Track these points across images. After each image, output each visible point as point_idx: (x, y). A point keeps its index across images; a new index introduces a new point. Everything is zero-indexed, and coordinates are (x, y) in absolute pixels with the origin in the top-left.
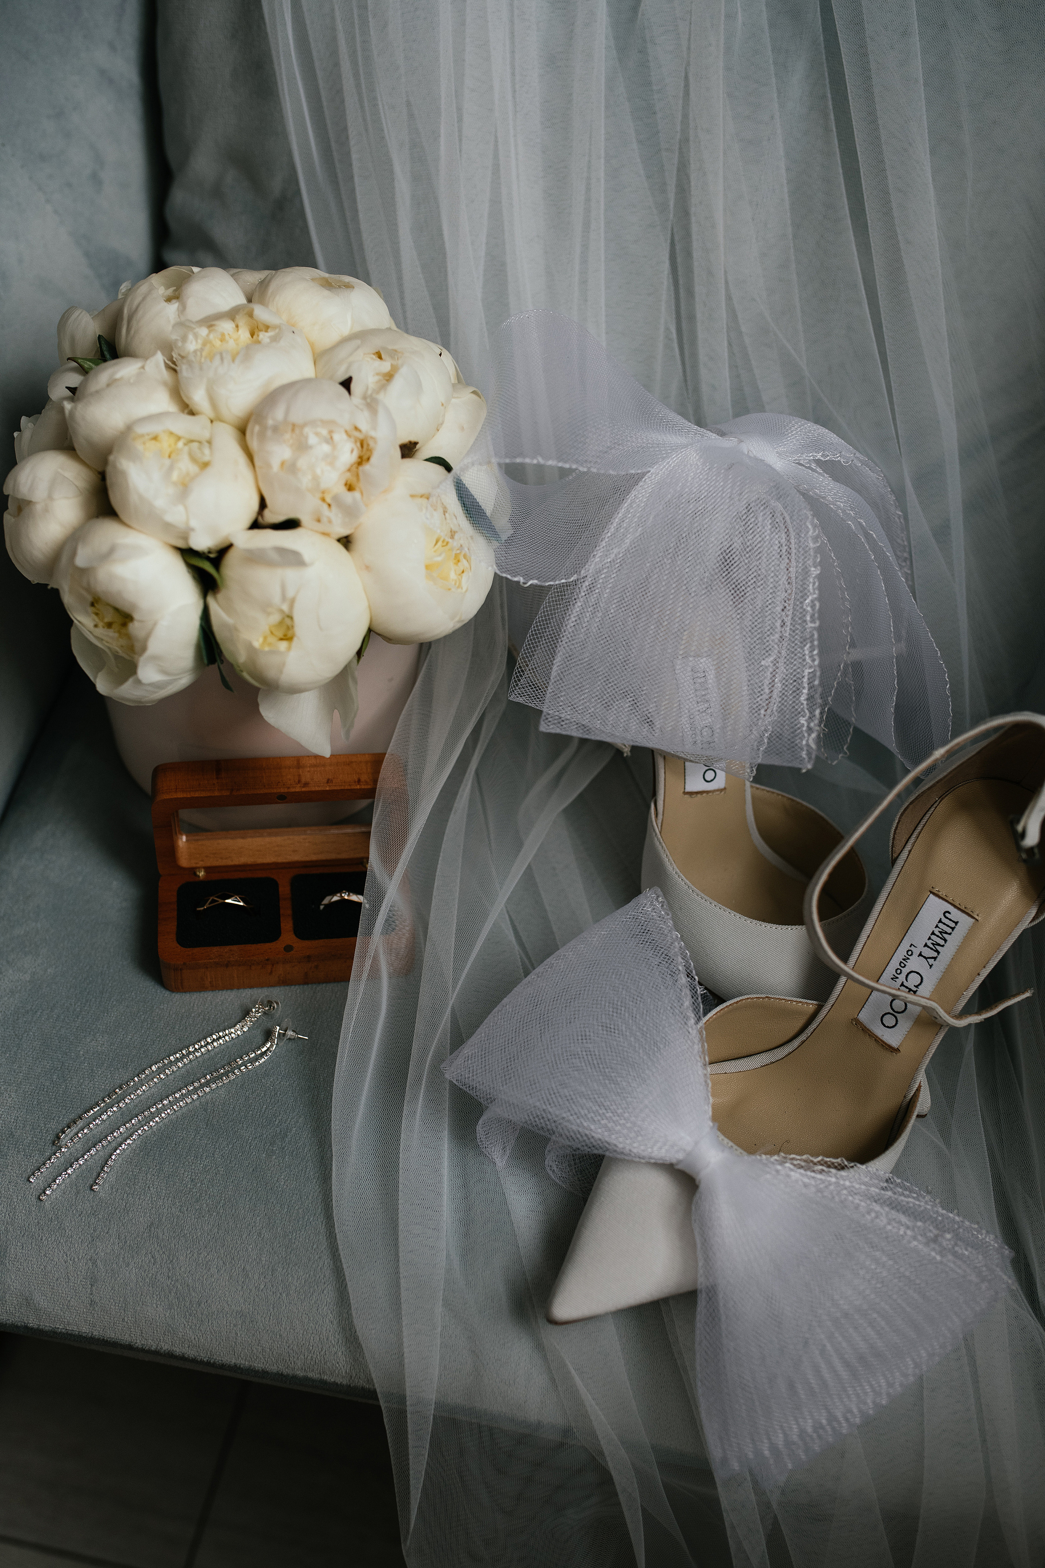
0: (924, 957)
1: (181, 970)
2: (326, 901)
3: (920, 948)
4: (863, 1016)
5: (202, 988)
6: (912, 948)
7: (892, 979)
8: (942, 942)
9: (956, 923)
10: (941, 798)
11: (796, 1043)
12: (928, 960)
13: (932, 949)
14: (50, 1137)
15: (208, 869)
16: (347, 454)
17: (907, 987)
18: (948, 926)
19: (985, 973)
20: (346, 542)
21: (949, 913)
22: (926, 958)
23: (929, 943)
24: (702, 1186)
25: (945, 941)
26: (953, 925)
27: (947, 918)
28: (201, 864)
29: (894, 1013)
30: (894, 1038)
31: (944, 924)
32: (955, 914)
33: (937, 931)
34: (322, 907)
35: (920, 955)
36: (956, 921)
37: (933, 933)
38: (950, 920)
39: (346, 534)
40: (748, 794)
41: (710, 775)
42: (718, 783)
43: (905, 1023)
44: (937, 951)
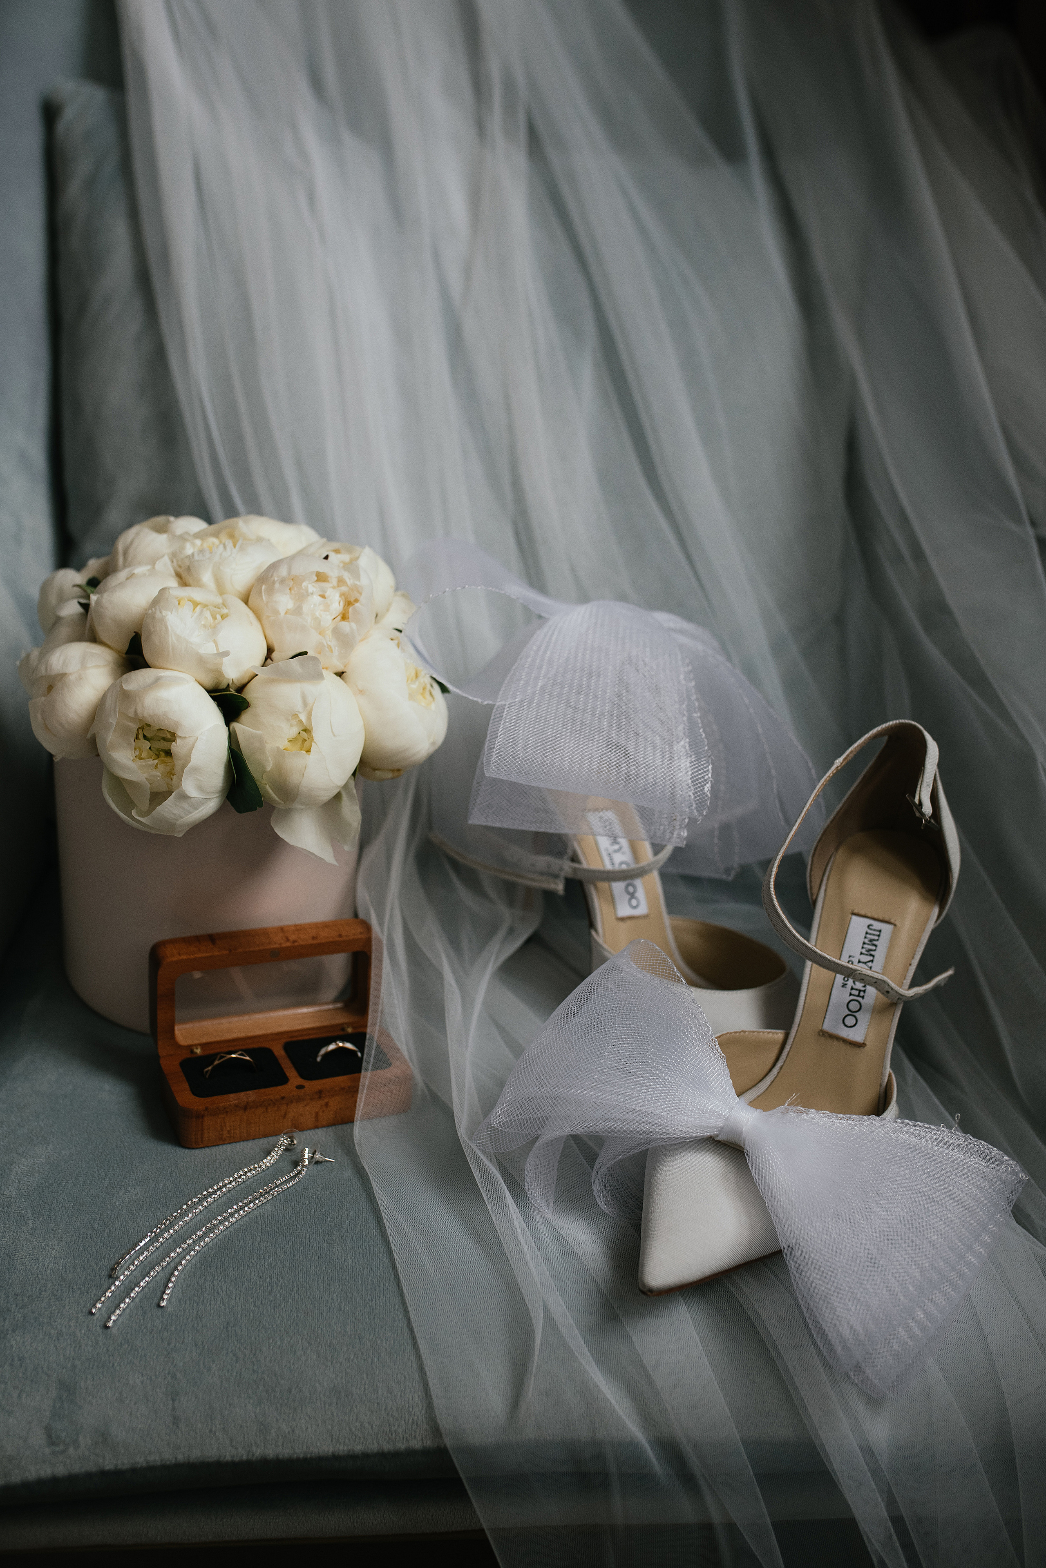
0: (863, 963)
1: (203, 1116)
2: (323, 1051)
3: (858, 957)
4: (827, 1027)
5: (220, 1141)
6: (851, 958)
7: (843, 986)
8: (874, 948)
9: (880, 931)
10: (837, 849)
11: (775, 1071)
12: (868, 964)
13: (867, 955)
14: (104, 1273)
15: (203, 1045)
16: (336, 605)
17: (856, 990)
18: (874, 935)
19: (915, 962)
20: (340, 674)
21: (873, 925)
22: (865, 963)
23: (864, 951)
25: (876, 946)
26: (878, 933)
27: (871, 929)
28: (196, 1042)
29: (852, 1013)
30: (856, 1035)
31: (870, 934)
32: (877, 925)
33: (867, 941)
34: (319, 1059)
35: (859, 962)
36: (879, 929)
37: (864, 943)
38: (874, 930)
39: (340, 668)
40: (667, 920)
41: (634, 902)
42: (642, 910)
43: (864, 1018)
44: (871, 955)
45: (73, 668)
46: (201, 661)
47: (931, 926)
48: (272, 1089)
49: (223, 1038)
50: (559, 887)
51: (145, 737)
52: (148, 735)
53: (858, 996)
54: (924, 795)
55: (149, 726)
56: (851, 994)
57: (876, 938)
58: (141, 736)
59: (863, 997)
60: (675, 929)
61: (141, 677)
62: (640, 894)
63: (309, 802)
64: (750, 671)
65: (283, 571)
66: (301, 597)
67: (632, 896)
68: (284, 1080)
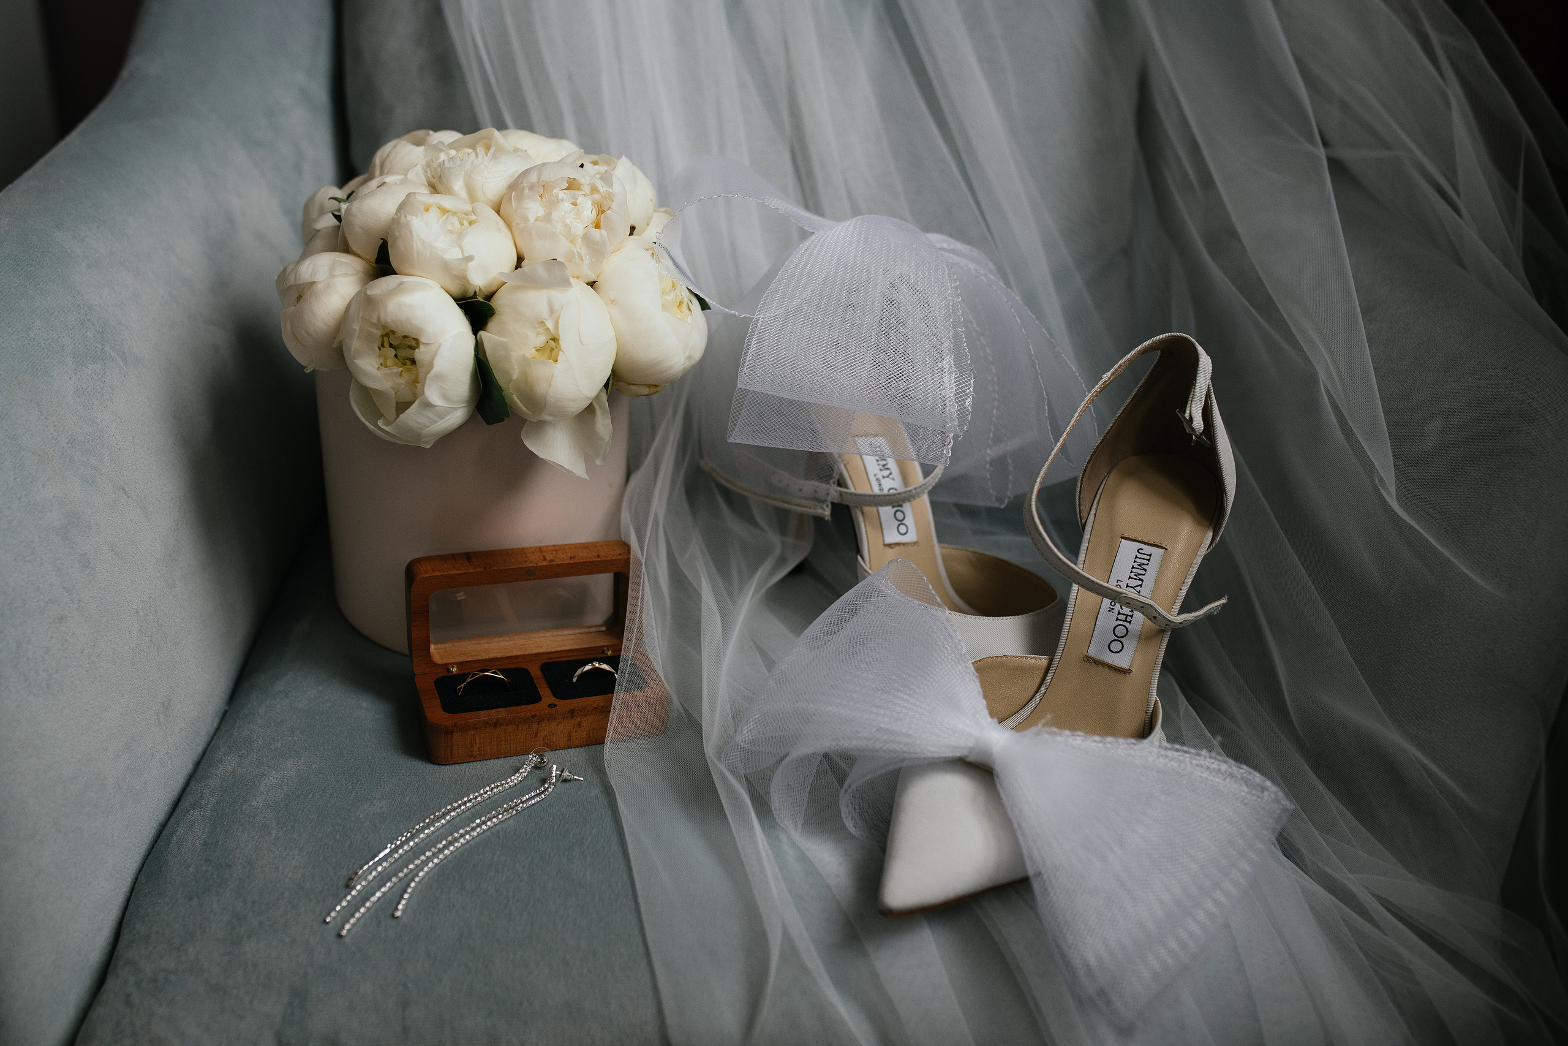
0: (1132, 587)
1: (452, 733)
2: (579, 672)
3: (1126, 581)
4: (1092, 652)
5: (470, 758)
6: (1119, 583)
7: (1109, 611)
8: (1142, 572)
9: (1150, 555)
10: (1109, 473)
11: (1038, 697)
12: (1136, 588)
13: (1136, 579)
14: (342, 883)
15: (459, 664)
16: (588, 213)
17: (1124, 614)
18: (1144, 559)
19: (1186, 587)
20: (592, 284)
21: (1142, 550)
22: (1133, 588)
23: (1132, 575)
24: (998, 768)
25: (1145, 570)
26: (1148, 557)
27: (1141, 553)
28: (453, 661)
29: (1118, 639)
30: (1122, 660)
31: (1140, 558)
32: (1147, 549)
33: (1136, 565)
34: (574, 680)
35: (1127, 586)
36: (1149, 553)
37: (1133, 567)
38: (1144, 554)
39: (593, 278)
40: (937, 549)
41: (903, 529)
42: (911, 537)
43: (1130, 644)
44: (1140, 579)
45: (321, 276)
46: (446, 267)
47: (1203, 551)
48: (523, 707)
49: (480, 658)
50: (827, 513)
51: (391, 346)
52: (394, 343)
53: (1126, 621)
54: (1195, 410)
55: (393, 332)
56: (1117, 619)
57: (1146, 562)
58: (386, 344)
59: (1130, 622)
60: (944, 557)
61: (387, 283)
62: (909, 521)
63: (560, 414)
64: (1031, 300)
65: (533, 178)
66: (552, 204)
67: (901, 522)
68: (537, 698)
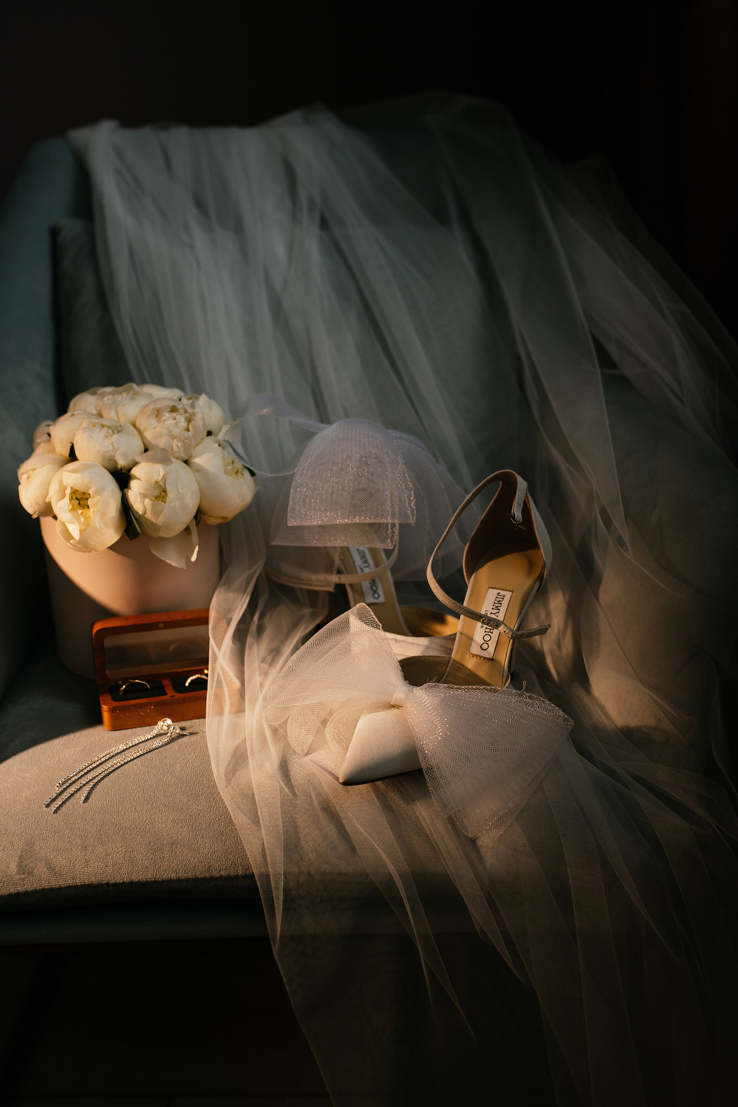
0: (493, 614)
1: (116, 711)
2: (189, 680)
3: (491, 610)
4: (472, 651)
6: (487, 612)
8: (500, 605)
9: (504, 596)
10: (484, 554)
12: (496, 614)
13: (495, 609)
15: (123, 679)
16: (182, 423)
17: (489, 629)
18: (500, 598)
20: (186, 462)
21: (500, 593)
22: (494, 614)
23: (494, 607)
25: (501, 604)
27: (499, 595)
29: (486, 642)
30: (488, 654)
31: (499, 598)
32: (503, 593)
33: (496, 602)
35: (491, 613)
36: (504, 595)
37: (495, 603)
38: (501, 596)
39: (186, 458)
40: (398, 607)
41: (376, 595)
42: (382, 600)
43: (493, 645)
44: (498, 609)
48: (156, 697)
51: (77, 499)
52: (78, 497)
53: (490, 632)
54: (517, 511)
55: (77, 491)
56: (485, 632)
57: (502, 600)
58: (74, 498)
59: (492, 633)
60: (402, 612)
62: (380, 591)
65: (152, 406)
66: (164, 420)
67: (375, 592)
68: (165, 694)
